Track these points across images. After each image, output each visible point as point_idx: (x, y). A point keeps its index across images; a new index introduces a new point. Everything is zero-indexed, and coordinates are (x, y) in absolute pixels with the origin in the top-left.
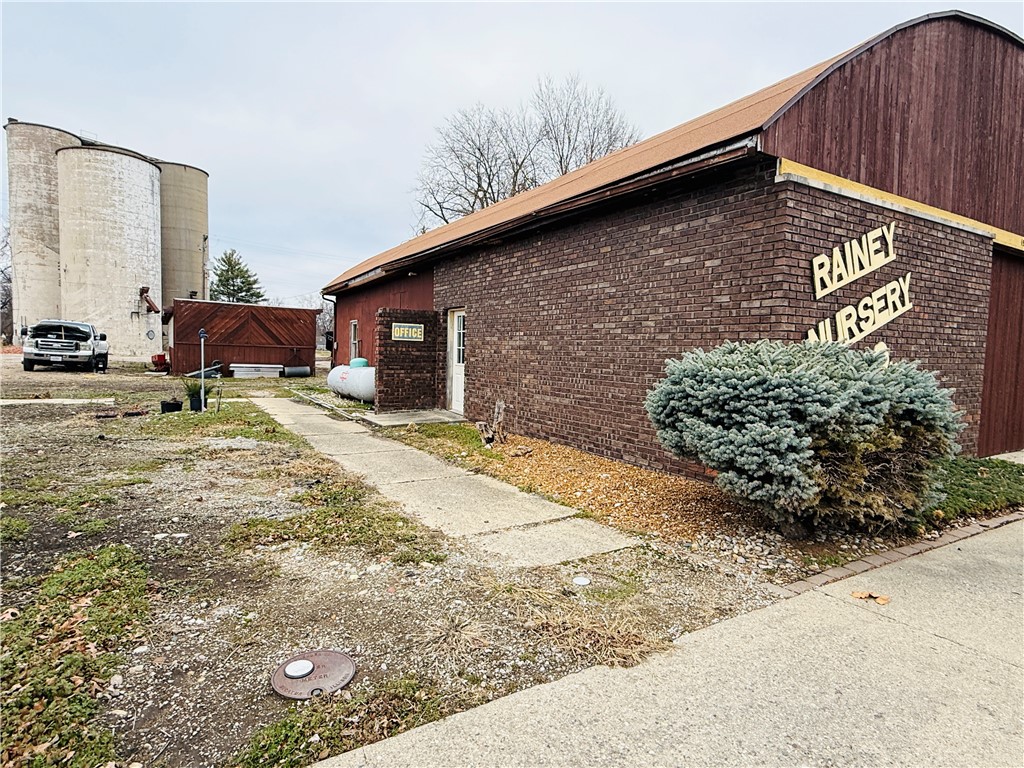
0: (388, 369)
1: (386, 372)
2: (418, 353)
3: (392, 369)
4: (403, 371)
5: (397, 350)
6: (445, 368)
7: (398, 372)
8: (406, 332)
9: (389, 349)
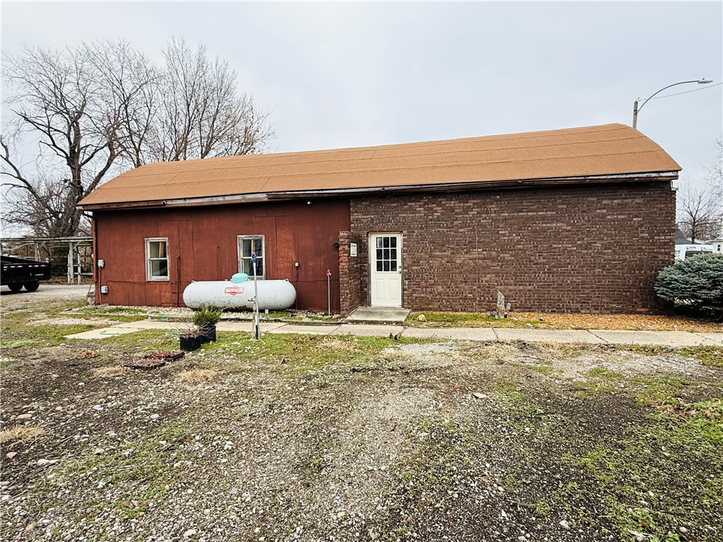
6: (369, 276)
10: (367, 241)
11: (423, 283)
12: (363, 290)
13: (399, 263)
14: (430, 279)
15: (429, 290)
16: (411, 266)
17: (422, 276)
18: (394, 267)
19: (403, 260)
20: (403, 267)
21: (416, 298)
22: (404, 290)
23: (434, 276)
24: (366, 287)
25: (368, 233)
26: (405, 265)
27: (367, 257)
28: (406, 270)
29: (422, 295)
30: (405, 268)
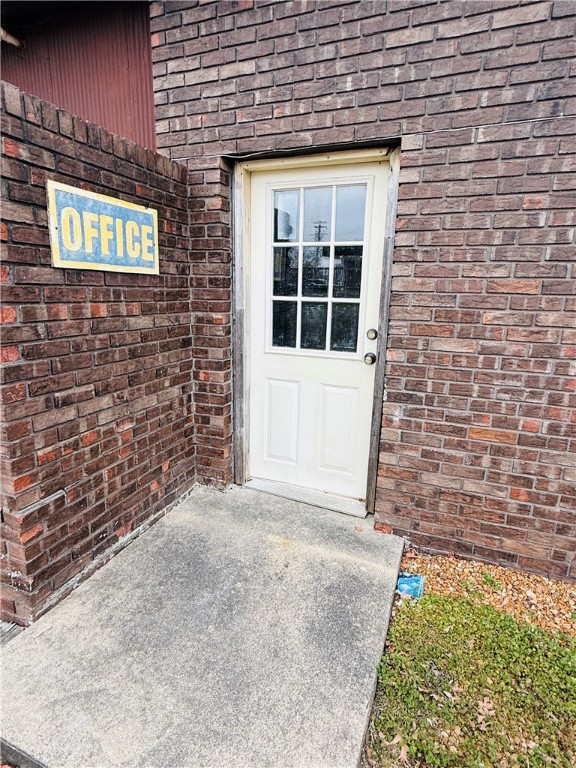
0: (53, 405)
1: (42, 422)
2: (144, 322)
3: (67, 402)
4: (106, 401)
5: (77, 315)
6: (232, 363)
7: (89, 408)
8: (106, 236)
9: (42, 311)
10: (227, 206)
11: (483, 430)
12: (206, 421)
13: (369, 316)
14: (530, 412)
15: (509, 466)
16: (427, 333)
17: (484, 393)
18: (345, 334)
19: (391, 299)
20: (388, 339)
21: (439, 493)
22: (379, 446)
23: (554, 401)
24: (219, 412)
25: (230, 163)
26: (401, 330)
27: (228, 282)
28: (397, 356)
29: (470, 487)
30: (398, 344)
